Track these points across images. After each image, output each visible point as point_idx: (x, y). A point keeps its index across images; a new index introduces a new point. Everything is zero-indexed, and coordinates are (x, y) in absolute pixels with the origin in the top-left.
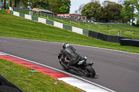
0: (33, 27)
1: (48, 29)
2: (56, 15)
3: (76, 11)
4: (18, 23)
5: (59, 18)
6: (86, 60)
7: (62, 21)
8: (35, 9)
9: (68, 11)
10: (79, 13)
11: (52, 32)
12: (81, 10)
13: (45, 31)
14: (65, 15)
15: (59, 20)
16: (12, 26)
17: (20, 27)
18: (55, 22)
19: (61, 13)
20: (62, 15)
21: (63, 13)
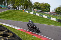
0: (34, 17)
1: (40, 18)
2: (44, 12)
3: (53, 11)
4: (27, 15)
5: (45, 13)
6: (36, 26)
7: (47, 15)
8: (35, 10)
9: (49, 11)
10: (54, 11)
11: (42, 20)
12: (55, 10)
13: (39, 19)
14: (48, 12)
15: (45, 14)
16: (25, 17)
17: (28, 17)
18: (43, 15)
19: (46, 11)
20: (46, 12)
21: (47, 11)
